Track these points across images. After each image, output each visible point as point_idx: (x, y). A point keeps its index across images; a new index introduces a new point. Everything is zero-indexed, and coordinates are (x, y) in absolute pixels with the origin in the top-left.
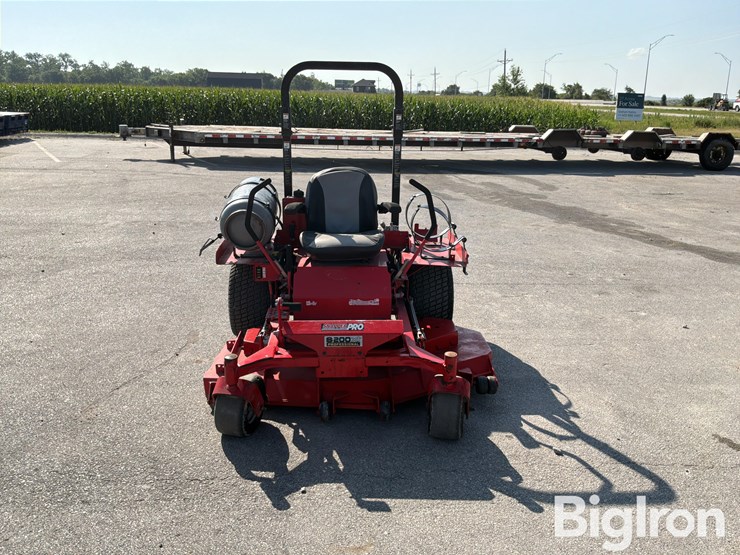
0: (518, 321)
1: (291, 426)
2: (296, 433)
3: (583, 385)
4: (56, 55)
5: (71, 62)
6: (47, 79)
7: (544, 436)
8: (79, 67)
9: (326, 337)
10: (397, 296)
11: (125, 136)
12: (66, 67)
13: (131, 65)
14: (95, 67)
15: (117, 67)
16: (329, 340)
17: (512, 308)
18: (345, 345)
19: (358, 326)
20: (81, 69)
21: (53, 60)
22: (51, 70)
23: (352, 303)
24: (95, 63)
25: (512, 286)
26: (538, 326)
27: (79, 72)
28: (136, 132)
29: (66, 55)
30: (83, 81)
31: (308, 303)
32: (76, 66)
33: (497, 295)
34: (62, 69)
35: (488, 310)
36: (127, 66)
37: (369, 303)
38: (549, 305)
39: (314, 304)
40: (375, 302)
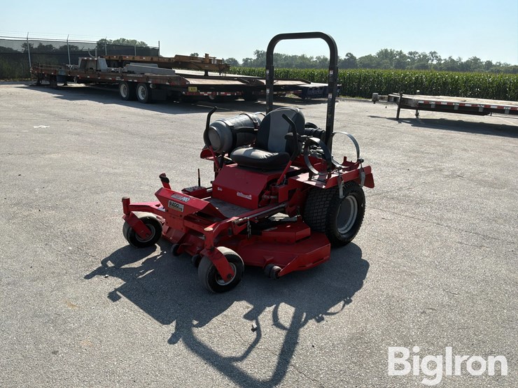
4: (427, 53)
5: (437, 57)
6: (418, 68)
8: (442, 60)
9: (169, 201)
11: (374, 102)
12: (433, 60)
13: (478, 59)
14: (453, 60)
15: (468, 61)
18: (175, 209)
20: (442, 62)
21: (425, 56)
22: (423, 62)
23: (238, 194)
24: (453, 58)
27: (440, 64)
28: (382, 98)
29: (435, 53)
30: (441, 69)
32: (440, 60)
34: (430, 62)
36: (476, 60)
39: (221, 190)
40: (249, 197)
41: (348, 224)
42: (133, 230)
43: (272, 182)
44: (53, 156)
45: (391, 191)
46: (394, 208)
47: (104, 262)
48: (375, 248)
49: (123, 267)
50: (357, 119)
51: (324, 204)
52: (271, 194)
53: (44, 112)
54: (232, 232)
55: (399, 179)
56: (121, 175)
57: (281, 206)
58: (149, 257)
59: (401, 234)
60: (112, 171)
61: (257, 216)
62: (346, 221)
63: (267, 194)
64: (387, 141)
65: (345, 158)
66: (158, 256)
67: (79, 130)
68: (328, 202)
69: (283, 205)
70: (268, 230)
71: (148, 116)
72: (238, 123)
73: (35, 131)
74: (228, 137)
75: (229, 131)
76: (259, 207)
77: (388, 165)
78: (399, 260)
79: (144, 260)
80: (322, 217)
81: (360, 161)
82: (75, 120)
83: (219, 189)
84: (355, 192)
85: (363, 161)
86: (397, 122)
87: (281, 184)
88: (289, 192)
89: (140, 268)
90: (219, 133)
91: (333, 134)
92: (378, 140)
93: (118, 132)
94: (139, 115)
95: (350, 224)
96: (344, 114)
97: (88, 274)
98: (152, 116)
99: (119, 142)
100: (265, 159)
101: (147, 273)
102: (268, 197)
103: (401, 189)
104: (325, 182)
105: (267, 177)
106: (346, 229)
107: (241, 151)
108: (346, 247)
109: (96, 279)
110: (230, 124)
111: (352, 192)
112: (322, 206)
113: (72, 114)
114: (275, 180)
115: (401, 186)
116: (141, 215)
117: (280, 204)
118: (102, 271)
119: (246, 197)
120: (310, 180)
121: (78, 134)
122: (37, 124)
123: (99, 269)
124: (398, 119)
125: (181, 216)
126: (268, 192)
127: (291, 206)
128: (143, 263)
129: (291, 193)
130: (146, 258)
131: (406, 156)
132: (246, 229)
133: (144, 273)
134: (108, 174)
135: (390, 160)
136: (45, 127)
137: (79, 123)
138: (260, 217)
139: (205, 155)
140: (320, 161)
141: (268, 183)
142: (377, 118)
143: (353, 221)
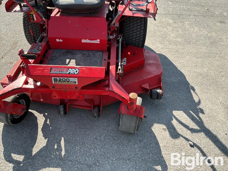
0: (179, 40)
1: (44, 116)
2: (46, 121)
3: (209, 87)
7: (184, 129)
9: (53, 78)
10: (111, 37)
16: (56, 80)
17: (177, 31)
18: (66, 83)
19: (75, 71)
23: (84, 41)
25: (179, 16)
26: (189, 43)
31: (58, 40)
33: (171, 21)
35: (165, 32)
37: (94, 42)
38: (196, 29)
39: (61, 41)
125: (76, 88)
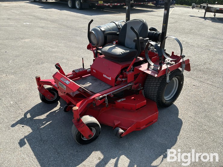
1: (60, 108)
9: (59, 82)
11: (193, 8)
18: (62, 87)
23: (104, 75)
28: (197, 6)
40: (110, 78)
41: (172, 93)
42: (43, 95)
43: (124, 69)
44: (26, 40)
45: (199, 65)
46: (201, 77)
47: (25, 115)
48: (187, 109)
49: (35, 118)
50: (183, 18)
51: (156, 84)
52: (123, 78)
53: (31, 15)
54: (96, 104)
55: (204, 56)
56: (55, 52)
57: (129, 85)
58: (52, 111)
59: (204, 97)
60: (51, 49)
61: (112, 93)
62: (170, 92)
63: (120, 78)
64: (198, 31)
65: (173, 53)
66: (57, 110)
67: (43, 25)
68: (159, 83)
69: (130, 84)
70: (119, 101)
71: (78, 17)
72: (108, 28)
73: (24, 26)
74: (101, 38)
75: (102, 34)
76: (115, 86)
77: (199, 46)
78: (202, 120)
79: (48, 113)
80: (155, 92)
81: (183, 57)
82: (44, 19)
83: (94, 71)
84: (178, 75)
85: (184, 56)
86: (204, 19)
87: (129, 71)
88: (135, 75)
89: (44, 120)
90: (96, 35)
91: (166, 38)
92: (193, 30)
93: (61, 26)
94: (74, 16)
95: (173, 93)
96: (176, 14)
97: (14, 123)
98: (80, 17)
99: (60, 32)
100: (120, 55)
101: (47, 124)
102: (121, 80)
103: (205, 63)
104: (158, 72)
105: (121, 66)
106: (170, 97)
107: (107, 48)
108: (169, 108)
109: (16, 127)
110: (103, 29)
111: (175, 76)
112: (155, 85)
113: (44, 16)
114: (126, 68)
115: (205, 61)
116: (47, 87)
117: (129, 83)
118: (22, 122)
119: (108, 78)
120: (148, 69)
121: (42, 27)
122: (26, 22)
123: (22, 119)
124: (205, 18)
125: (65, 93)
126: (121, 76)
127: (135, 84)
128: (47, 116)
129: (136, 76)
130: (50, 112)
131: (209, 41)
132: (105, 102)
133: (45, 123)
134: (49, 51)
135: (200, 43)
136: (29, 24)
137: (45, 21)
138: (114, 94)
139: (89, 47)
140: (156, 55)
141: (122, 70)
142: (193, 17)
143: (175, 92)
